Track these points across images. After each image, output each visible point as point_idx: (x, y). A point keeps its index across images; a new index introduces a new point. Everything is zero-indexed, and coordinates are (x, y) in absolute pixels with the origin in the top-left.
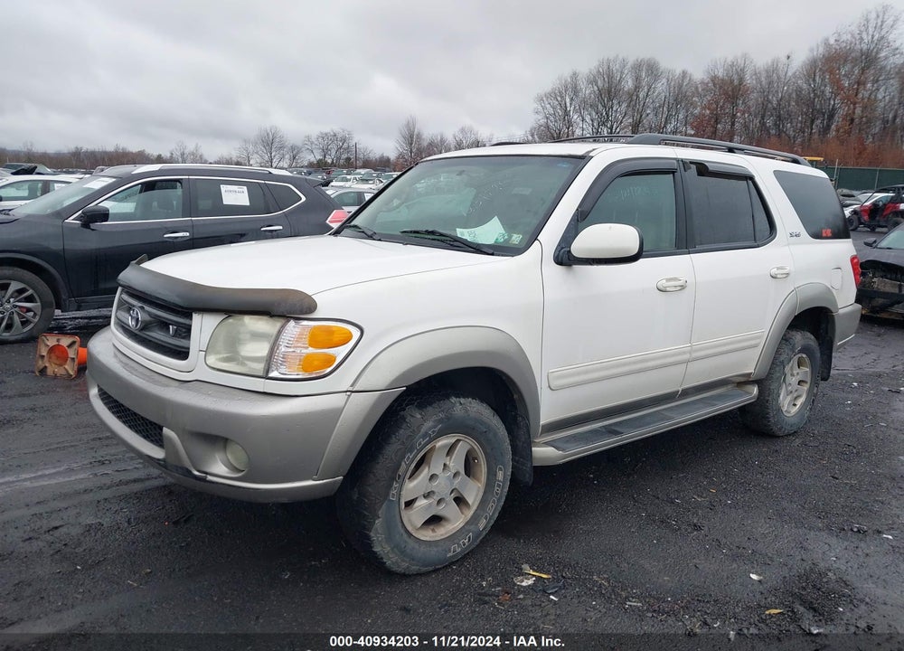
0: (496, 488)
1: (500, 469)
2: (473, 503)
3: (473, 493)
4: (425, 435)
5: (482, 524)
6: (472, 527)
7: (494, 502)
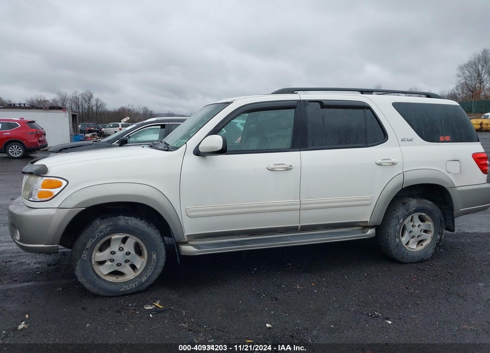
0: (152, 263)
1: (154, 253)
2: (140, 268)
3: (140, 263)
4: (101, 232)
5: (144, 279)
6: (138, 280)
7: (151, 269)
